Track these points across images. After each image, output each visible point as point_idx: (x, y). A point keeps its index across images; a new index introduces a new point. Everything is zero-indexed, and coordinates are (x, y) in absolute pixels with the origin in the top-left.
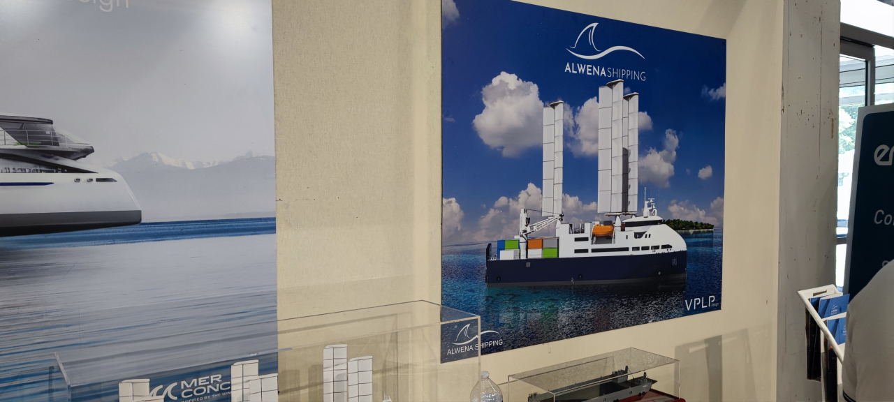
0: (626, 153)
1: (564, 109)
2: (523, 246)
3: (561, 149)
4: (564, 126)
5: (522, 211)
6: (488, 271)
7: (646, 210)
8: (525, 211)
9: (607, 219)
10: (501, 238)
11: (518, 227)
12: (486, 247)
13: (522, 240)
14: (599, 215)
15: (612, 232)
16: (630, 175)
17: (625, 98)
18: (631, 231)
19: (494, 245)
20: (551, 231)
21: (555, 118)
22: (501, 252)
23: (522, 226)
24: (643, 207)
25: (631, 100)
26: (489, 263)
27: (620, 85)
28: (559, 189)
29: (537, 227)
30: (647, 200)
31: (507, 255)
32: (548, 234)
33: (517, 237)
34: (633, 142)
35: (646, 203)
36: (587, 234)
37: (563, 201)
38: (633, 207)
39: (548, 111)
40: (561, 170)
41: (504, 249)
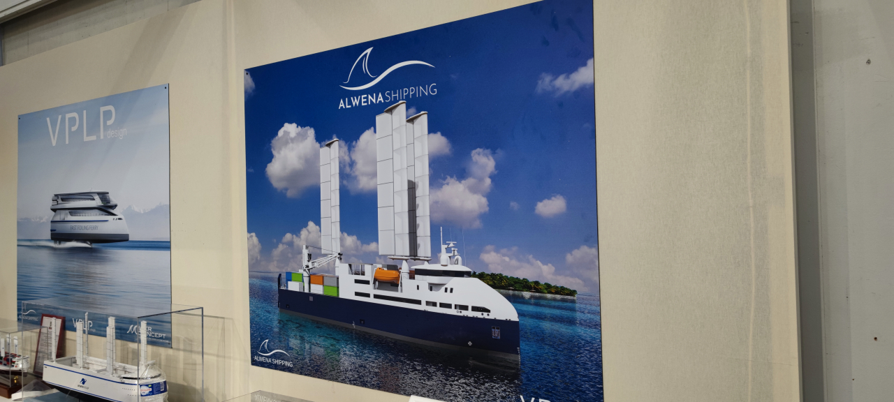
0: (412, 187)
1: (340, 146)
2: (306, 280)
3: (338, 188)
4: (340, 163)
5: (304, 247)
6: (279, 298)
7: (444, 256)
8: (307, 247)
9: (391, 263)
10: (289, 270)
11: (301, 261)
12: (277, 276)
13: (305, 274)
14: (380, 256)
15: (398, 278)
16: (419, 212)
17: (408, 121)
18: (424, 281)
19: (284, 276)
20: (332, 269)
21: (331, 157)
22: (289, 282)
23: (305, 262)
24: (440, 251)
25: (417, 122)
26: (280, 291)
27: (402, 108)
28: (336, 229)
29: (319, 263)
30: (444, 243)
31: (293, 286)
32: (328, 272)
33: (301, 271)
34: (422, 173)
35: (443, 247)
36: (368, 276)
37: (342, 240)
38: (425, 249)
39: (324, 151)
40: (338, 208)
41: (291, 280)
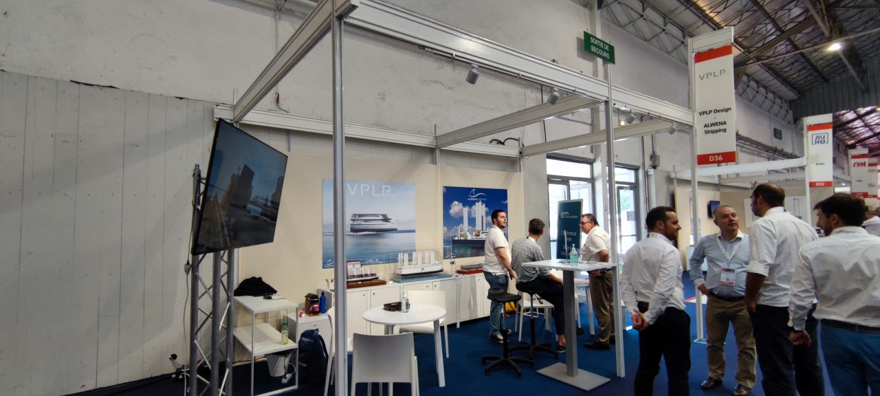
0: (482, 217)
1: (468, 208)
2: (460, 237)
3: (467, 216)
4: (468, 211)
6: (453, 242)
8: (460, 229)
9: (478, 231)
10: (455, 235)
12: (452, 237)
13: (460, 235)
14: (476, 230)
15: (479, 234)
17: (482, 205)
18: (484, 234)
20: (466, 234)
21: (466, 210)
23: (459, 233)
26: (453, 240)
27: (481, 202)
28: (467, 225)
29: (463, 233)
31: (456, 238)
33: (458, 235)
34: (484, 214)
36: (474, 235)
37: (468, 227)
38: (484, 228)
39: (464, 209)
